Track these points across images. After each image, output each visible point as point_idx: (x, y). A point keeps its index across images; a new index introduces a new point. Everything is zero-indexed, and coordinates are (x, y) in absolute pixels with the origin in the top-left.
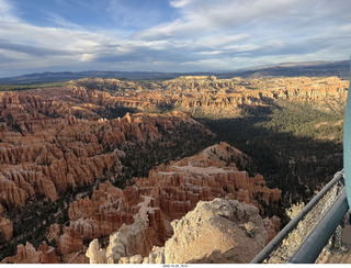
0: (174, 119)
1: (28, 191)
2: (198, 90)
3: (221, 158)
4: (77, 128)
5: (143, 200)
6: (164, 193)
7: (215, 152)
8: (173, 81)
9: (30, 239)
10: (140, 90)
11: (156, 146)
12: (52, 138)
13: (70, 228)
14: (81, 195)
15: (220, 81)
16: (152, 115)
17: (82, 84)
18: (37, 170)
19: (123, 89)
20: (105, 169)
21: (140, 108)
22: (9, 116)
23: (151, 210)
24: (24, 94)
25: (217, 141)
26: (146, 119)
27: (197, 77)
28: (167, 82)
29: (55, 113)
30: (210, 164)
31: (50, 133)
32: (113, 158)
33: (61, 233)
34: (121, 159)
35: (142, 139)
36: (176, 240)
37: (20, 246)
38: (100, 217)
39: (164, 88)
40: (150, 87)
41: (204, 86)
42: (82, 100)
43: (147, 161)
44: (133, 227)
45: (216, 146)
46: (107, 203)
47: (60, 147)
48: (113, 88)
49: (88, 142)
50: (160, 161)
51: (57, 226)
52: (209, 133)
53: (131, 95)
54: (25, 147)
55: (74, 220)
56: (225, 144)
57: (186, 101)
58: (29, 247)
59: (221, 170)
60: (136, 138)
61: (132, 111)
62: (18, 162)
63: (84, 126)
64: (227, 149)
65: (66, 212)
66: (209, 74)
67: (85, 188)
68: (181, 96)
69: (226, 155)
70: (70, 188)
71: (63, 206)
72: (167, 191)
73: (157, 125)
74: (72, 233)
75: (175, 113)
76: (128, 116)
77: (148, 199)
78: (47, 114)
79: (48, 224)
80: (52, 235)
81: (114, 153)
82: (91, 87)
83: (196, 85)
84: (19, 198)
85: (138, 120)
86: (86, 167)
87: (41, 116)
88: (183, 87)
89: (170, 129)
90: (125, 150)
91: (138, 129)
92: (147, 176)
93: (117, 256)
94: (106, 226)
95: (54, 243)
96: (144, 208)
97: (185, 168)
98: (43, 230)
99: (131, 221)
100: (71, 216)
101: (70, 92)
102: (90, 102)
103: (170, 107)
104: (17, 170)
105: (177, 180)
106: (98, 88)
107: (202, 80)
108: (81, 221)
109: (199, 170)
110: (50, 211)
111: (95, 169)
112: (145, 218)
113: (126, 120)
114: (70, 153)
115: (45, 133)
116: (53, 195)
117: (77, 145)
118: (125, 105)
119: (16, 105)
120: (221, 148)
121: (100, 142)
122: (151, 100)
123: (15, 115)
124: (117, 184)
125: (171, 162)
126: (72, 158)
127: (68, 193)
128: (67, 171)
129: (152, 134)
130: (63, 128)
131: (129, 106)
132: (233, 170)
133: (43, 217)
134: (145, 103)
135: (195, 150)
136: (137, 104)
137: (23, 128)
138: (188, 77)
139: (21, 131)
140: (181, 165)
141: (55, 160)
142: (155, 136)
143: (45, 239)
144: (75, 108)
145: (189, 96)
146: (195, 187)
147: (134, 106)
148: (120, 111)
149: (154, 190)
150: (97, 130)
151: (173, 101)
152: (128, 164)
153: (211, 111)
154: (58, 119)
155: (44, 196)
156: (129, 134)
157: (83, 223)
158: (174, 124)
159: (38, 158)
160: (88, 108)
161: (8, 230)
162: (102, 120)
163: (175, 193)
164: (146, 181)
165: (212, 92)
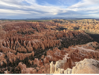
0: (79, 32)
1: (38, 46)
2: (88, 24)
4: (51, 32)
5: (66, 54)
6: (72, 54)
7: (91, 45)
8: (80, 21)
9: (37, 57)
10: (69, 23)
11: (72, 40)
12: (45, 34)
13: (47, 57)
14: (50, 49)
16: (71, 31)
17: (53, 21)
18: (41, 41)
19: (64, 23)
20: (56, 44)
21: (68, 28)
22: (36, 28)
23: (68, 58)
24: (40, 23)
25: (93, 41)
27: (89, 20)
28: (78, 21)
29: (46, 28)
31: (45, 33)
32: (59, 41)
33: (44, 58)
34: (61, 42)
35: (67, 37)
36: (76, 67)
37: (35, 58)
38: (54, 56)
39: (77, 23)
40: (72, 22)
41: (91, 23)
42: (53, 25)
43: (68, 44)
44: (62, 61)
45: (92, 43)
46: (56, 53)
47: (47, 36)
48: (61, 22)
49: (53, 36)
50: (72, 44)
51: (44, 56)
52: (91, 38)
53: (66, 24)
54: (39, 35)
57: (83, 27)
58: (37, 59)
60: (66, 37)
61: (66, 29)
62: (37, 39)
63: (53, 32)
65: (46, 53)
68: (82, 25)
70: (47, 47)
71: (45, 51)
72: (73, 53)
73: (73, 34)
75: (79, 30)
76: (64, 30)
77: (67, 54)
78: (44, 28)
79: (42, 55)
81: (59, 40)
82: (56, 22)
83: (88, 22)
84: (36, 47)
85: (67, 32)
86: (52, 42)
87: (43, 28)
88: (83, 22)
90: (62, 40)
91: (67, 34)
92: (68, 48)
93: (57, 67)
94: (55, 59)
95: (42, 60)
96: (66, 57)
97: (80, 48)
98: (40, 56)
99: (62, 59)
100: (47, 54)
101: (50, 23)
103: (78, 29)
104: (37, 41)
105: (77, 51)
106: (57, 22)
109: (85, 49)
110: (42, 52)
111: (54, 43)
112: (66, 59)
113: (64, 31)
114: (49, 38)
115: (44, 33)
116: (44, 48)
117: (50, 37)
118: (64, 27)
119: (38, 25)
121: (56, 37)
122: (72, 26)
123: (38, 28)
124: (59, 48)
125: (76, 45)
126: (49, 40)
127: (47, 48)
128: (47, 43)
129: (71, 36)
130: (48, 32)
131: (65, 27)
133: (41, 53)
134: (70, 27)
135: (85, 43)
136: (68, 27)
137: (39, 31)
138: (85, 20)
139: (38, 32)
140: (79, 47)
141: (45, 40)
142: (72, 37)
143: (41, 58)
144: (51, 27)
145: (85, 25)
146: (83, 54)
147: (67, 28)
148: (62, 29)
149: (70, 52)
150: (56, 33)
151: (79, 27)
152: (63, 44)
153: (92, 31)
154: (47, 30)
155: (42, 48)
156: (64, 35)
157: (50, 56)
158: (78, 34)
159: (41, 39)
160: (54, 27)
161: (34, 54)
162: (57, 31)
163: (76, 55)
164: (67, 49)
165: (94, 25)
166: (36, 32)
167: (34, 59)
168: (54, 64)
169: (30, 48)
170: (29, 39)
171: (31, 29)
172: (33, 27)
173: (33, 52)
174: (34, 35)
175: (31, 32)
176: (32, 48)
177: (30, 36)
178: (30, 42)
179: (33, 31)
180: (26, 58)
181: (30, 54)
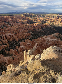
0: (46, 25)
1: (12, 39)
2: (53, 18)
3: (56, 37)
4: (23, 26)
6: (41, 43)
7: (55, 35)
8: (47, 15)
9: (13, 48)
10: (38, 17)
11: (40, 32)
12: (17, 28)
14: (23, 41)
15: (60, 16)
16: (40, 24)
17: (24, 15)
18: (14, 34)
19: (34, 17)
20: (28, 36)
22: (9, 22)
23: (37, 46)
24: (11, 17)
25: (56, 32)
26: (39, 25)
27: (54, 14)
28: (45, 15)
29: (18, 22)
30: (53, 38)
32: (30, 34)
33: (19, 48)
34: (32, 34)
35: (37, 30)
36: (44, 54)
37: (11, 49)
38: (26, 46)
39: (44, 17)
40: (40, 16)
41: (55, 17)
42: (24, 19)
43: (37, 35)
44: (33, 49)
45: (56, 33)
46: (28, 43)
47: (19, 30)
48: (31, 16)
49: (25, 29)
50: (41, 36)
51: (18, 46)
52: (55, 30)
53: (35, 18)
54: (12, 29)
55: (21, 46)
56: (58, 33)
57: (50, 21)
58: (12, 50)
59: (56, 40)
60: (35, 30)
62: (10, 32)
64: (59, 35)
65: (20, 44)
66: (57, 13)
67: (24, 40)
68: (48, 19)
69: (58, 36)
70: (21, 39)
71: (19, 43)
73: (41, 27)
74: (21, 48)
75: (46, 24)
76: (34, 24)
77: (37, 44)
78: (16, 22)
79: (16, 46)
80: (17, 48)
82: (26, 16)
83: (53, 16)
84: (11, 40)
85: (36, 25)
86: (24, 35)
87: (15, 22)
88: (49, 17)
89: (44, 28)
90: (33, 32)
91: (36, 28)
93: (29, 54)
94: (27, 48)
95: (17, 50)
96: (36, 46)
97: (47, 38)
98: (15, 47)
99: (33, 48)
100: (21, 45)
101: (21, 17)
102: (26, 20)
103: (45, 22)
104: (10, 34)
105: (44, 41)
106: (28, 16)
107: (55, 15)
108: (22, 46)
109: (50, 39)
111: (26, 36)
112: (36, 48)
113: (34, 25)
114: (21, 32)
115: (16, 26)
116: (17, 40)
118: (34, 21)
119: (10, 19)
120: (57, 34)
121: (27, 30)
122: (40, 20)
123: (10, 22)
124: (30, 40)
125: (43, 36)
126: (21, 33)
127: (20, 40)
128: (20, 35)
129: (39, 29)
130: (20, 26)
131: (35, 21)
132: (59, 40)
133: (15, 44)
134: (39, 21)
135: (50, 34)
136: (37, 21)
137: (11, 25)
138: (51, 14)
140: (46, 37)
141: (18, 33)
144: (22, 21)
145: (51, 19)
146: (48, 43)
147: (36, 21)
148: (32, 22)
149: (39, 42)
150: (27, 27)
151: (46, 21)
152: (33, 36)
153: (56, 24)
154: (19, 23)
155: (15, 40)
156: (34, 28)
157: (23, 46)
158: (45, 27)
159: (14, 32)
160: (25, 21)
161: (9, 46)
162: (28, 24)
163: (43, 44)
164: (37, 40)
165: (57, 19)
166: (9, 26)
167: (9, 50)
168: (26, 52)
169: (5, 41)
170: (3, 33)
171: (4, 23)
172: (5, 21)
173: (8, 44)
174: (7, 29)
175: (4, 26)
176: (6, 40)
177: (3, 29)
178: (4, 35)
179: (6, 25)
180: (3, 49)
181: (6, 46)
